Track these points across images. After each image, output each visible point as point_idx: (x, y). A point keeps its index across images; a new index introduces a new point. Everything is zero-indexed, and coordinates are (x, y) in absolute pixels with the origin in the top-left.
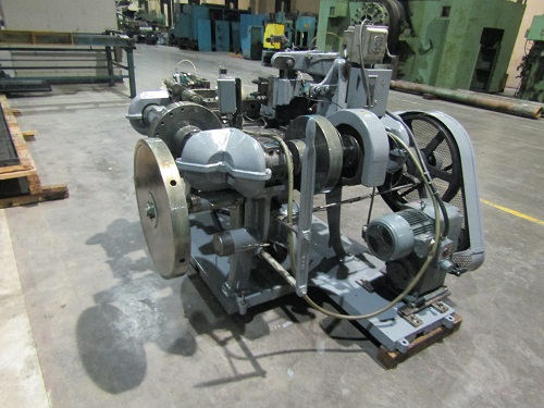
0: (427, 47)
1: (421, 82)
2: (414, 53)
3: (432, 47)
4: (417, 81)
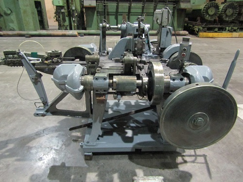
0: (9, 12)
1: (14, 30)
2: (2, 16)
3: (11, 12)
4: (11, 30)
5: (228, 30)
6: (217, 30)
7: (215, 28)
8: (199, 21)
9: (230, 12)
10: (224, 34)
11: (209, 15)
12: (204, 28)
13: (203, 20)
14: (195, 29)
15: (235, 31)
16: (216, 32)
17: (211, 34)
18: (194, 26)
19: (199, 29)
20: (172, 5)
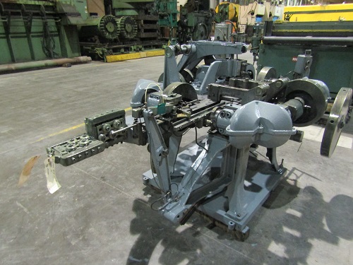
5: (134, 50)
6: (122, 50)
7: (120, 48)
8: (98, 41)
9: (129, 27)
10: (132, 55)
11: (109, 33)
12: (108, 49)
13: (103, 40)
14: (98, 52)
15: (140, 50)
16: (123, 53)
17: (119, 57)
18: (93, 48)
19: (103, 51)
20: (54, 20)
